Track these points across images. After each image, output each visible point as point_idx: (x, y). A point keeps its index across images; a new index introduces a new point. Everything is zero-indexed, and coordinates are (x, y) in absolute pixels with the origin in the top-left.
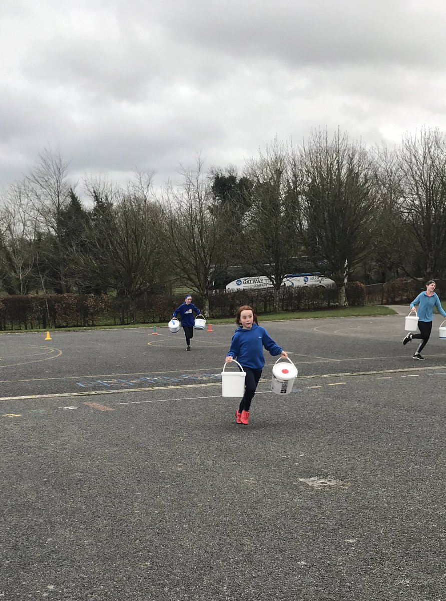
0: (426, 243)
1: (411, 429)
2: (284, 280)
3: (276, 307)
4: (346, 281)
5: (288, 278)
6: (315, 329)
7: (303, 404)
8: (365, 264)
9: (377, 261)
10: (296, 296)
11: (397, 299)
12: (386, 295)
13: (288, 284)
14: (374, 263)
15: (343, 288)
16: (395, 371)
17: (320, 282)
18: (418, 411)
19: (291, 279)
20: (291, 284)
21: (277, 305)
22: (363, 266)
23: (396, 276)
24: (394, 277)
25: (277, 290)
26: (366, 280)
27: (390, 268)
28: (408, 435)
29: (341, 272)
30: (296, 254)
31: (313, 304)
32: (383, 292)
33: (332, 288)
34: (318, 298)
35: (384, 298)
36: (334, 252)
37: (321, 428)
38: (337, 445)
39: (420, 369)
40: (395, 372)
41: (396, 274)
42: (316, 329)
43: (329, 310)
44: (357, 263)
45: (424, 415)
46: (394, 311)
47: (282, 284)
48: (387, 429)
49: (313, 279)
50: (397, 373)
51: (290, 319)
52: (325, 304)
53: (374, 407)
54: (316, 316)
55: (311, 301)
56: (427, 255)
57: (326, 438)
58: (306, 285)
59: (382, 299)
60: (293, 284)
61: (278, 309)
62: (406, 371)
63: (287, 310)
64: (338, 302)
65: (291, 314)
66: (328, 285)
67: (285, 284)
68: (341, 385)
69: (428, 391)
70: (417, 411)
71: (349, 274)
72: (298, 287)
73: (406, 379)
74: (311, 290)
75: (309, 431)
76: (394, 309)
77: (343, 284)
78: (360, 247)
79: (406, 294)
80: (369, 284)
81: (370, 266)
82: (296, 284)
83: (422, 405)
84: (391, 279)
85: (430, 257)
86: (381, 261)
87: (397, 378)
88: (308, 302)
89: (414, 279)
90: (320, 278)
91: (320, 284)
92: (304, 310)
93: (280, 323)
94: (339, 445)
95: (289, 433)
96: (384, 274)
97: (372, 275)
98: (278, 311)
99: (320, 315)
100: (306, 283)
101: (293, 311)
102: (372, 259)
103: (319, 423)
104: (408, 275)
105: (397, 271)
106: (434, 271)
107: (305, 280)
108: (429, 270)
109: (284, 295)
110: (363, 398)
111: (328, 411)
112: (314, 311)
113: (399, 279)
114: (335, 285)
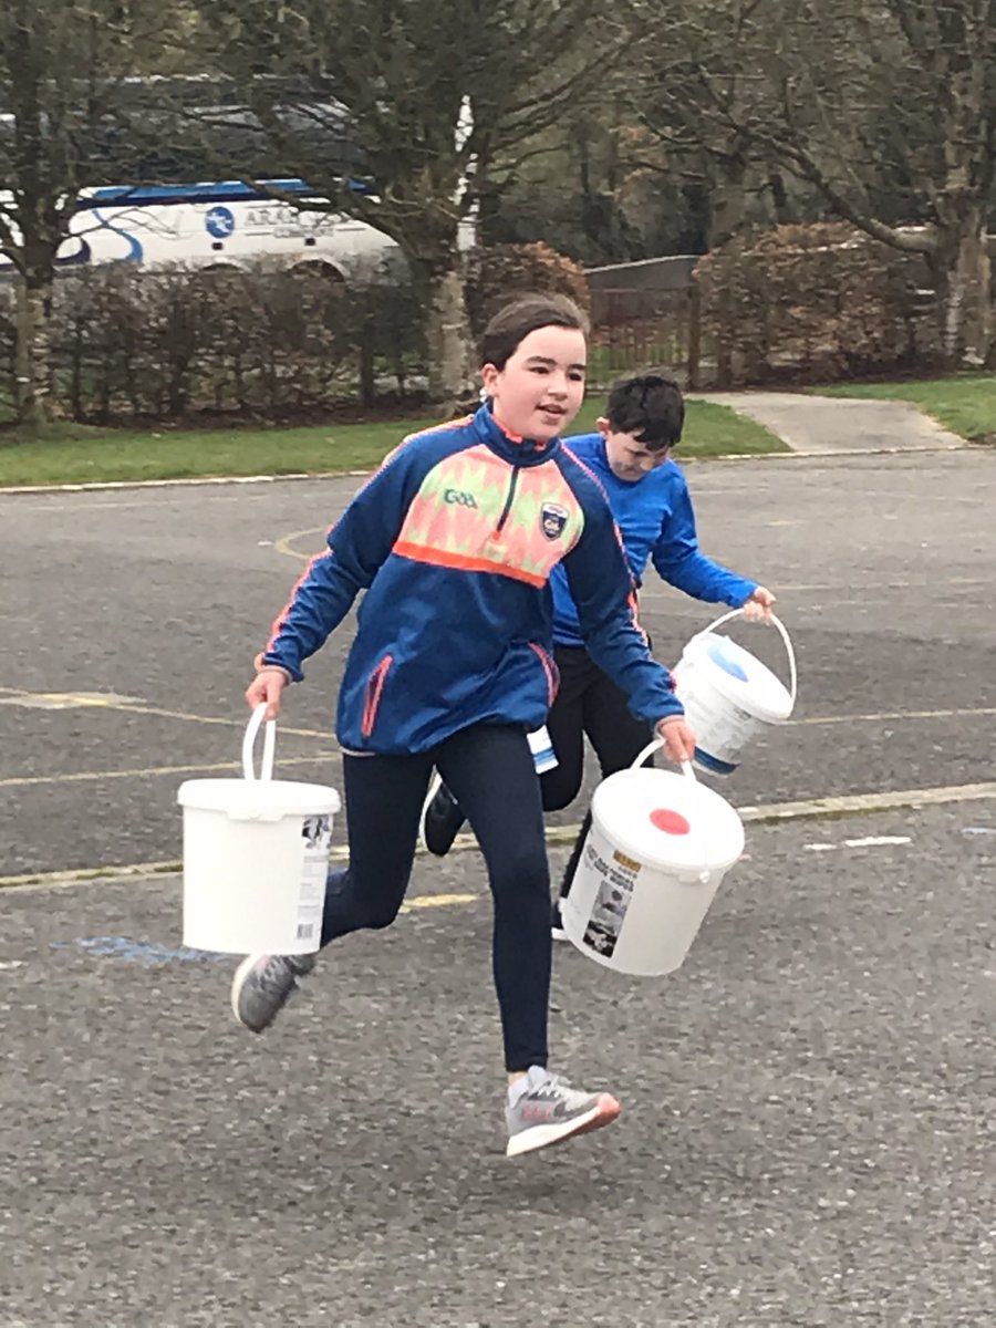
0: (931, 15)
1: (856, 1185)
2: (80, 221)
3: (30, 400)
4: (466, 237)
5: (105, 212)
6: (281, 546)
7: (201, 1044)
8: (582, 133)
9: (658, 116)
10: (162, 331)
11: (783, 358)
12: (712, 328)
13: (107, 248)
14: (636, 132)
15: (454, 283)
16: (770, 811)
17: (310, 242)
18: (907, 1067)
19: (127, 217)
20: (123, 250)
21: (41, 384)
22: (568, 148)
23: (773, 213)
24: (760, 216)
25: (33, 284)
26: (593, 235)
27: (734, 164)
28: (844, 1224)
29: (436, 181)
30: (149, 55)
31: (269, 381)
32: (695, 315)
33: (383, 281)
34: (296, 348)
35: (703, 345)
36: (387, 58)
37: (314, 1201)
38: (412, 1310)
39: (916, 797)
40: (773, 821)
41: (769, 199)
42: (292, 544)
43: (374, 420)
44: (530, 128)
45: (936, 1092)
46: (760, 431)
47: (68, 248)
48: (720, 1190)
49: (265, 221)
50: (780, 828)
51: (125, 474)
52: (346, 380)
53: (646, 1049)
54: (287, 458)
55: (258, 364)
56: (943, 88)
57: (347, 1265)
58: (221, 257)
59: (695, 356)
60: (137, 249)
61: (47, 410)
62: (836, 816)
63: (104, 419)
64: (423, 371)
65: (129, 447)
66: (358, 264)
67: (86, 249)
68: (441, 909)
69: (961, 940)
70: (894, 1070)
71: (487, 195)
72: (169, 270)
73: (833, 867)
74: (253, 292)
75: (236, 1226)
76: (763, 419)
77: (450, 261)
78: (545, 30)
79: (832, 323)
80: (613, 256)
81: (614, 150)
82: (157, 252)
83: (928, 1030)
84: (739, 226)
85: (959, 101)
86: (675, 120)
87: (782, 857)
88: (237, 370)
89: (876, 235)
90: (308, 217)
91: (310, 255)
92: (213, 420)
93: (56, 505)
94: (426, 1311)
95: (110, 1243)
96: (697, 198)
97: (631, 202)
98: (45, 425)
99: (314, 455)
100: (217, 246)
101: (142, 423)
102: (621, 103)
103: (304, 1172)
104: (838, 209)
105: (776, 185)
106: (985, 186)
107: (211, 228)
108: (957, 181)
109: (81, 322)
110: (575, 996)
111: (361, 1088)
112: (280, 426)
113: (784, 231)
114: (403, 260)
